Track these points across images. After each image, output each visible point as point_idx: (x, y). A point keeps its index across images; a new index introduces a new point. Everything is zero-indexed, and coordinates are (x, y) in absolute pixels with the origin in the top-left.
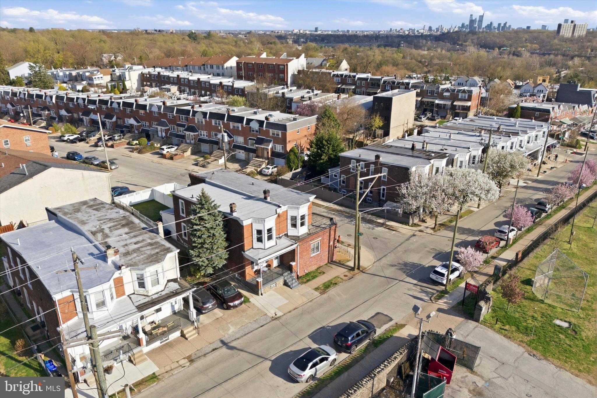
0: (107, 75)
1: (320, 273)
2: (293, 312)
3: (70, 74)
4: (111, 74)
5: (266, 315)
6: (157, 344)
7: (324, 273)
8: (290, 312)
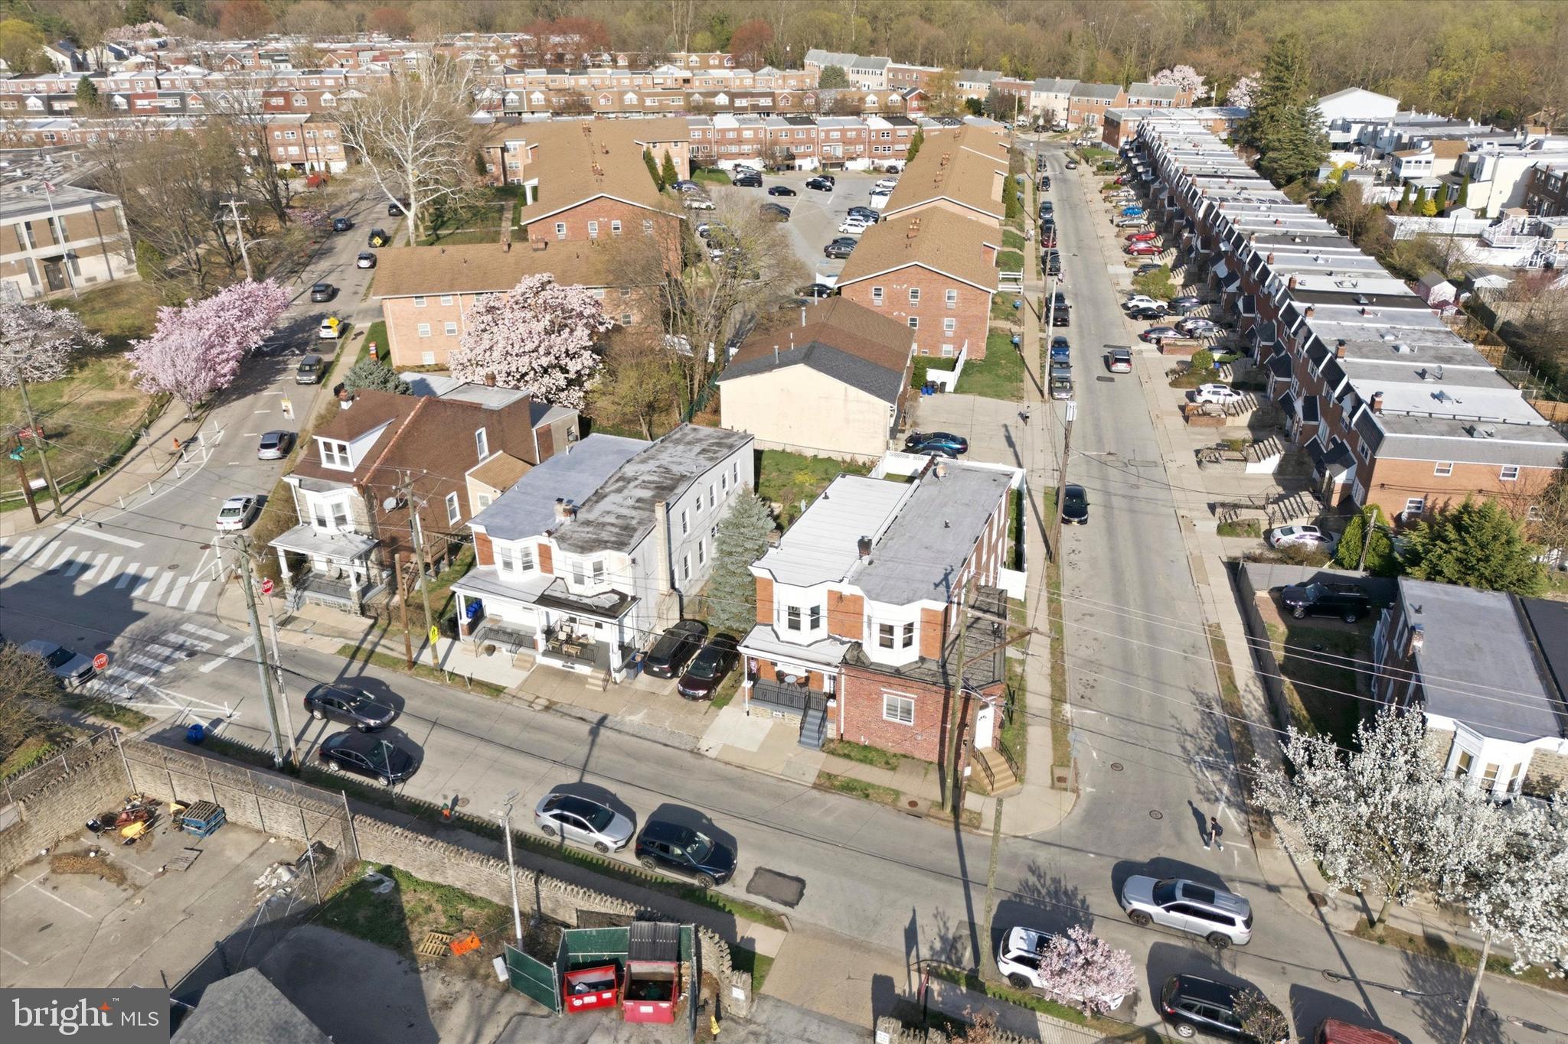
0: (1448, 156)
1: (887, 763)
2: (729, 768)
3: (1400, 137)
4: (1460, 157)
5: (697, 739)
6: (557, 663)
7: (894, 769)
8: (727, 763)
